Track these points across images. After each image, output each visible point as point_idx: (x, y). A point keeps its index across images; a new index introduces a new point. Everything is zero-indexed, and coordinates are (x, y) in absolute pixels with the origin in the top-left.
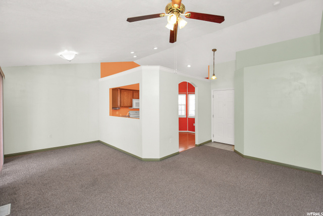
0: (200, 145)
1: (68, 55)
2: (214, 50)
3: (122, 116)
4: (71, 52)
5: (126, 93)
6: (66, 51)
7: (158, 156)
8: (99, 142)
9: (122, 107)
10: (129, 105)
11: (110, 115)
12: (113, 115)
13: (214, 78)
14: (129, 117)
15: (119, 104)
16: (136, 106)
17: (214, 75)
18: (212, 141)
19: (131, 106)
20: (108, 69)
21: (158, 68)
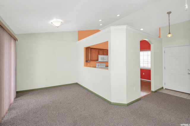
0: (156, 91)
1: (56, 22)
2: (169, 13)
3: (93, 67)
4: (58, 20)
5: (94, 51)
6: (54, 20)
7: (125, 102)
8: (77, 84)
9: (92, 60)
10: (96, 59)
11: (84, 66)
12: (86, 66)
13: (169, 36)
14: (95, 67)
15: (90, 59)
16: (101, 60)
17: (169, 33)
18: (164, 88)
19: (98, 60)
20: (82, 34)
21: (125, 27)
